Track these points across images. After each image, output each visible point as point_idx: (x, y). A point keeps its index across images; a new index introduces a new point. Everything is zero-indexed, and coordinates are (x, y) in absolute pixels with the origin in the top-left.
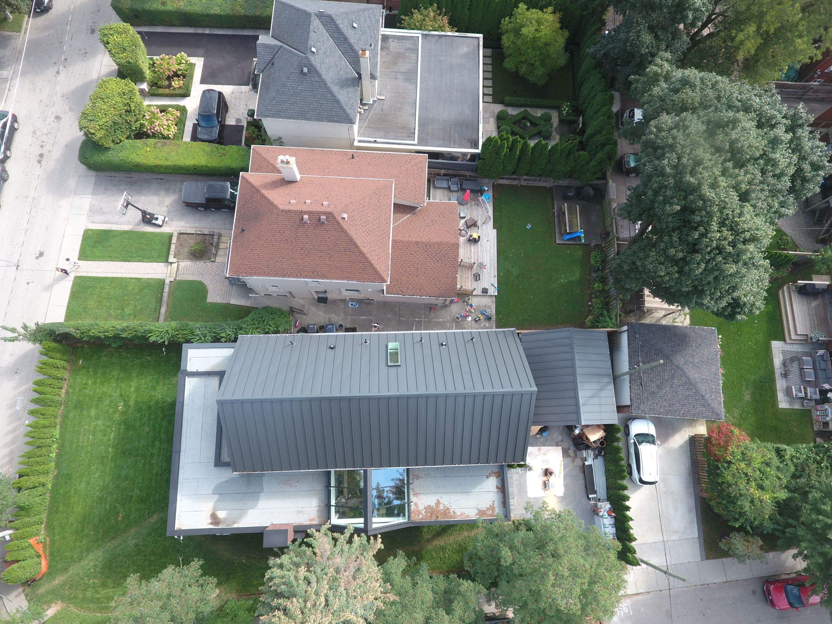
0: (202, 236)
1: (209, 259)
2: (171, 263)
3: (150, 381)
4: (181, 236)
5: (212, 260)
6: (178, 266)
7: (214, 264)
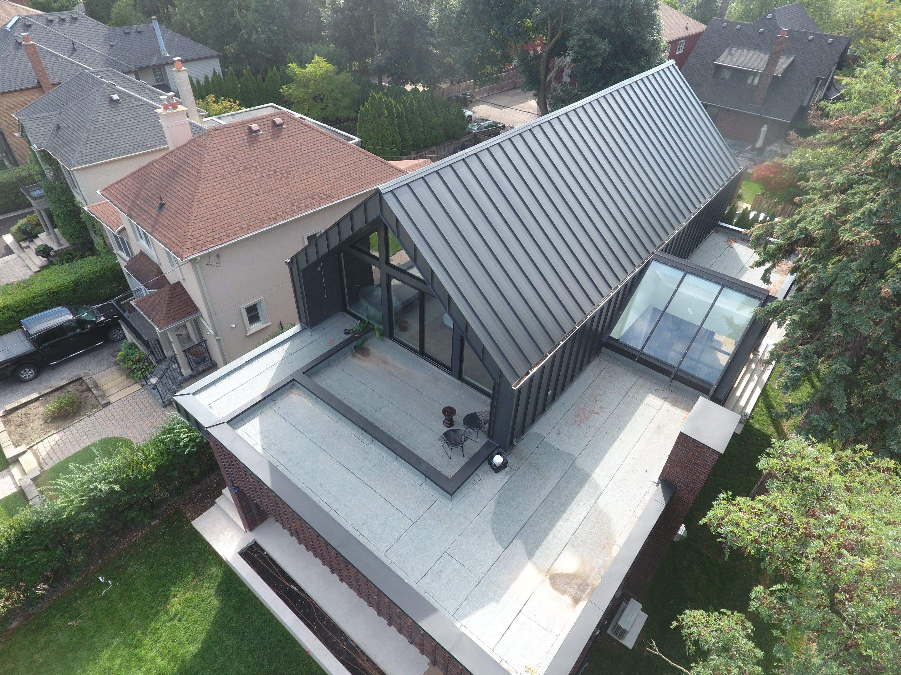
0: (57, 393)
1: (95, 407)
2: (15, 460)
3: (111, 659)
4: (11, 417)
5: (103, 402)
6: (35, 454)
7: (110, 407)
